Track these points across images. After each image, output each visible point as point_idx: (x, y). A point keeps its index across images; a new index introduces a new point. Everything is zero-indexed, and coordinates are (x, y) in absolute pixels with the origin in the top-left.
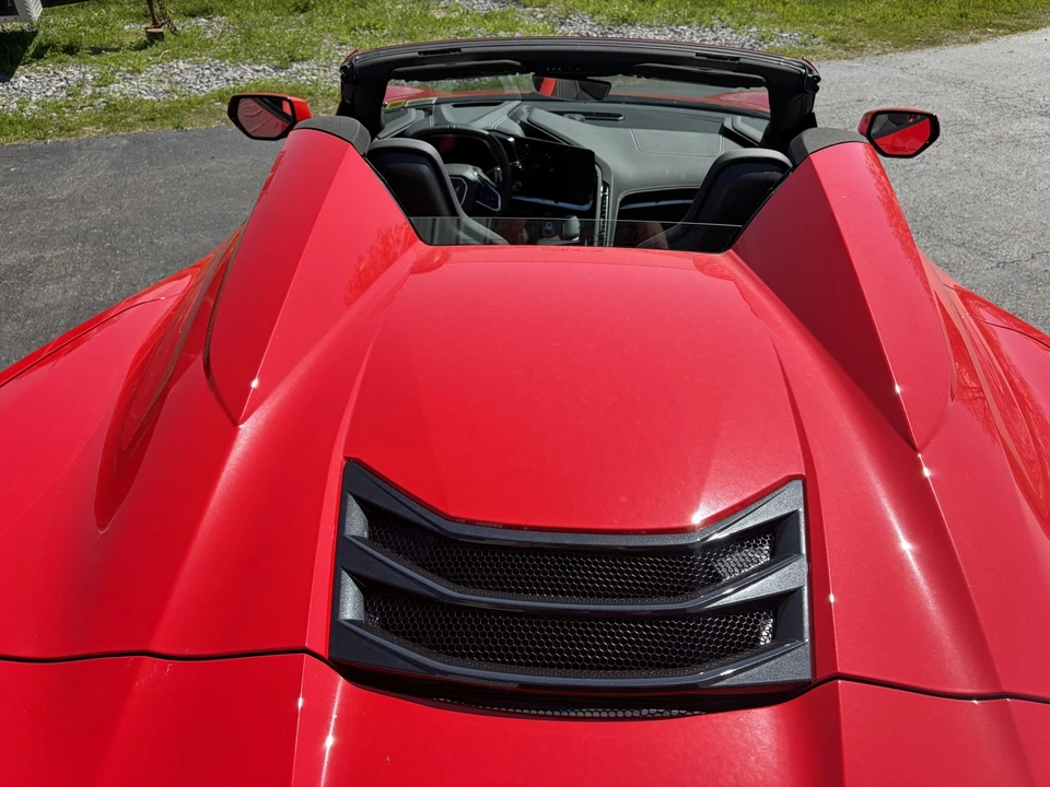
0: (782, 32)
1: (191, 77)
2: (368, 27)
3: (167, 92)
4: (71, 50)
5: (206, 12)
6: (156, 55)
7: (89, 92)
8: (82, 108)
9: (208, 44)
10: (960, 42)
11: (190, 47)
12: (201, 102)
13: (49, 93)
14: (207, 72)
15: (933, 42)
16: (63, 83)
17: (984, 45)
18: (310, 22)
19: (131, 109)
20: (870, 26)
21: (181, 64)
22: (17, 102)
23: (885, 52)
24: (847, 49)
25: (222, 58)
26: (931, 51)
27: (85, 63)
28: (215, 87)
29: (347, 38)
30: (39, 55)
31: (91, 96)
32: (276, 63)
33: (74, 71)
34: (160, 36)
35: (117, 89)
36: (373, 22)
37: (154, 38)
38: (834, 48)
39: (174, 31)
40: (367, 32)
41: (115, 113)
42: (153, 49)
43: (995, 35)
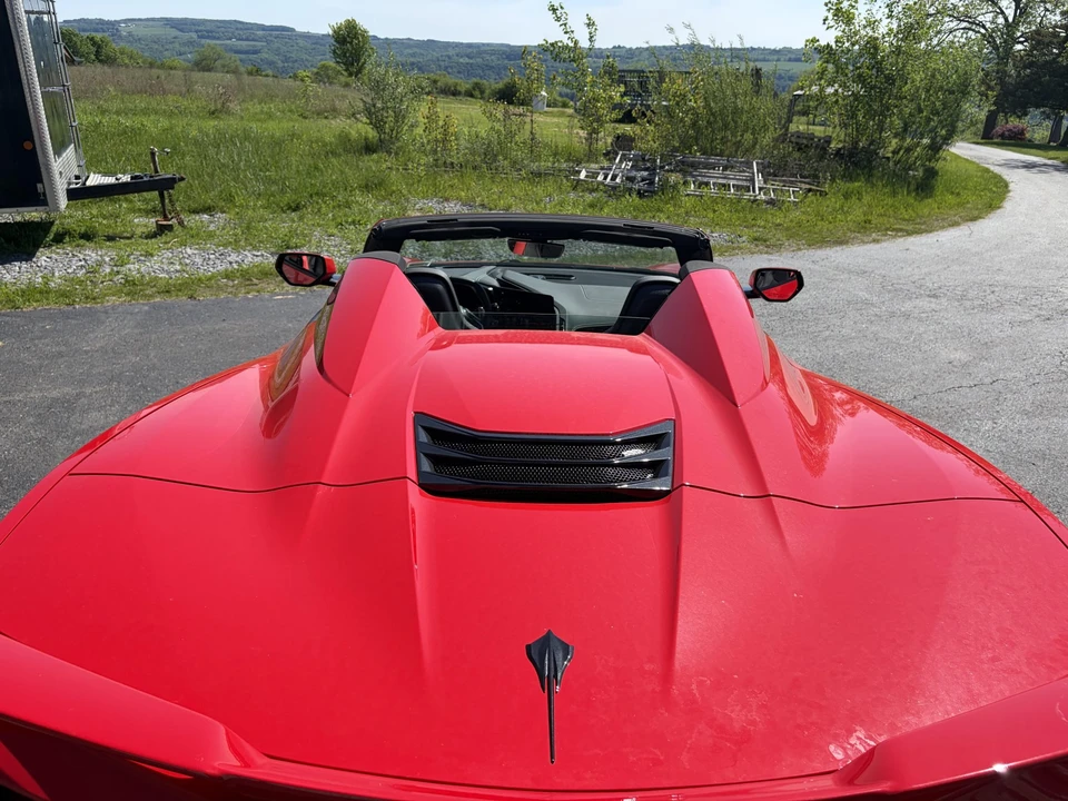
0: (712, 232)
1: (198, 260)
2: (353, 223)
3: (177, 271)
4: (88, 236)
5: (208, 210)
6: (166, 243)
7: (108, 270)
8: (102, 282)
9: (211, 235)
10: (864, 242)
11: (195, 237)
12: (210, 279)
13: (70, 271)
14: (212, 256)
15: (841, 242)
16: (83, 263)
17: (884, 244)
18: (301, 218)
19: (148, 284)
20: (788, 229)
21: (189, 251)
22: (43, 277)
23: (800, 249)
24: (767, 247)
25: (225, 246)
26: (838, 248)
27: (101, 248)
28: (219, 268)
29: (335, 231)
30: (59, 239)
31: (110, 274)
32: (273, 250)
33: (91, 254)
34: (170, 228)
35: (133, 268)
36: (358, 218)
37: (162, 230)
38: (757, 245)
39: (181, 223)
40: (352, 227)
41: (132, 287)
42: (164, 238)
43: (894, 237)
